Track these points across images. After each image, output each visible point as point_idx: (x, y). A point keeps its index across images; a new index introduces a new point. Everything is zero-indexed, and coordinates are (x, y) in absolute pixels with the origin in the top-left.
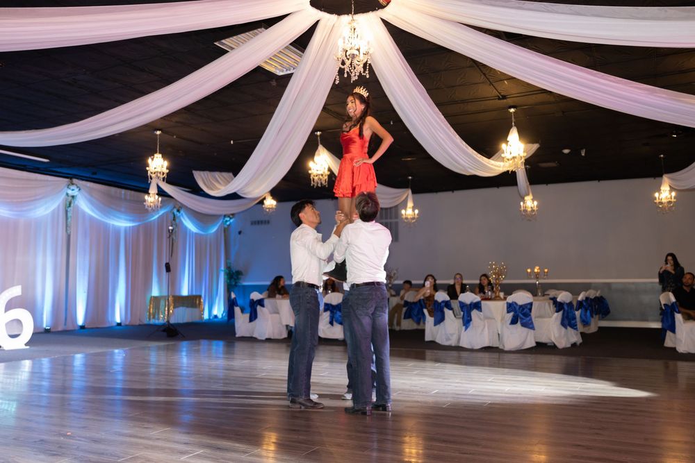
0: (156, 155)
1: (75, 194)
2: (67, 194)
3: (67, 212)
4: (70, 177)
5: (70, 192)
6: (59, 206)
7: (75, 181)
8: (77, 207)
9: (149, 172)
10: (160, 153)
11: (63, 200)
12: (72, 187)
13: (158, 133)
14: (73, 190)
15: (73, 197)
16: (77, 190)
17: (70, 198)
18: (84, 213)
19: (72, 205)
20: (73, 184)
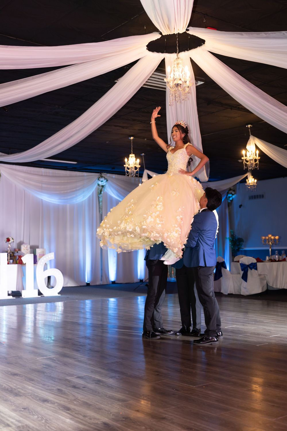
0: (130, 155)
1: (104, 184)
2: (99, 185)
3: (99, 197)
4: (100, 172)
5: (100, 183)
6: (93, 193)
7: (104, 174)
8: (106, 194)
9: (126, 168)
10: (133, 153)
11: (96, 188)
12: (101, 179)
13: (132, 138)
14: (102, 181)
15: (103, 186)
16: (105, 181)
17: (101, 188)
18: (111, 198)
19: (102, 192)
20: (102, 177)
